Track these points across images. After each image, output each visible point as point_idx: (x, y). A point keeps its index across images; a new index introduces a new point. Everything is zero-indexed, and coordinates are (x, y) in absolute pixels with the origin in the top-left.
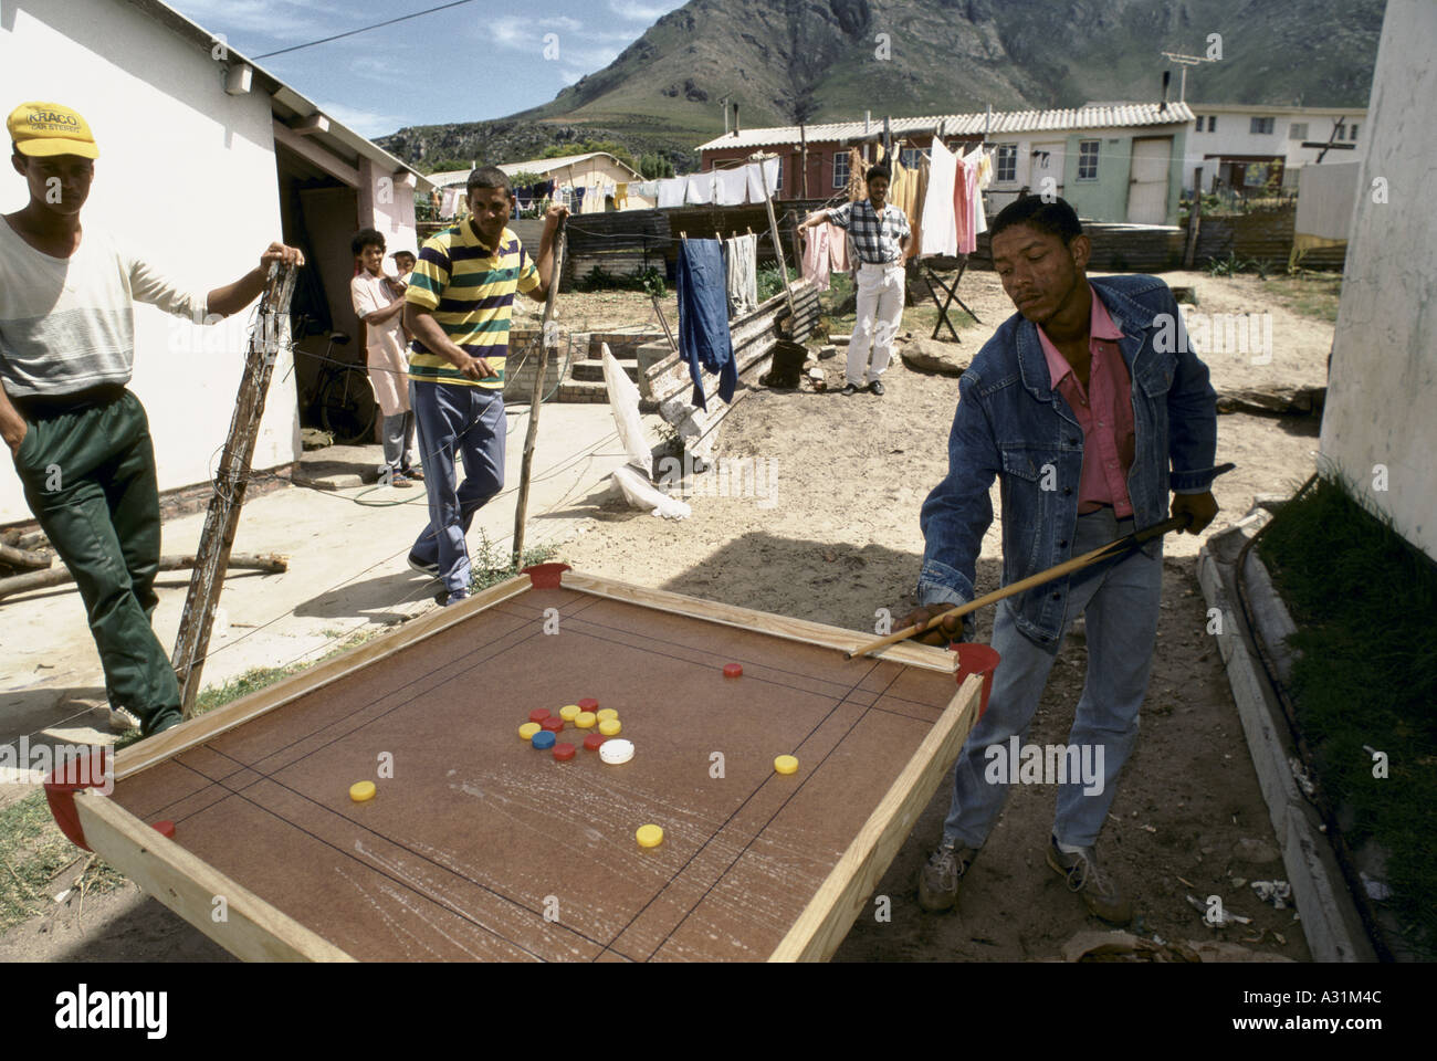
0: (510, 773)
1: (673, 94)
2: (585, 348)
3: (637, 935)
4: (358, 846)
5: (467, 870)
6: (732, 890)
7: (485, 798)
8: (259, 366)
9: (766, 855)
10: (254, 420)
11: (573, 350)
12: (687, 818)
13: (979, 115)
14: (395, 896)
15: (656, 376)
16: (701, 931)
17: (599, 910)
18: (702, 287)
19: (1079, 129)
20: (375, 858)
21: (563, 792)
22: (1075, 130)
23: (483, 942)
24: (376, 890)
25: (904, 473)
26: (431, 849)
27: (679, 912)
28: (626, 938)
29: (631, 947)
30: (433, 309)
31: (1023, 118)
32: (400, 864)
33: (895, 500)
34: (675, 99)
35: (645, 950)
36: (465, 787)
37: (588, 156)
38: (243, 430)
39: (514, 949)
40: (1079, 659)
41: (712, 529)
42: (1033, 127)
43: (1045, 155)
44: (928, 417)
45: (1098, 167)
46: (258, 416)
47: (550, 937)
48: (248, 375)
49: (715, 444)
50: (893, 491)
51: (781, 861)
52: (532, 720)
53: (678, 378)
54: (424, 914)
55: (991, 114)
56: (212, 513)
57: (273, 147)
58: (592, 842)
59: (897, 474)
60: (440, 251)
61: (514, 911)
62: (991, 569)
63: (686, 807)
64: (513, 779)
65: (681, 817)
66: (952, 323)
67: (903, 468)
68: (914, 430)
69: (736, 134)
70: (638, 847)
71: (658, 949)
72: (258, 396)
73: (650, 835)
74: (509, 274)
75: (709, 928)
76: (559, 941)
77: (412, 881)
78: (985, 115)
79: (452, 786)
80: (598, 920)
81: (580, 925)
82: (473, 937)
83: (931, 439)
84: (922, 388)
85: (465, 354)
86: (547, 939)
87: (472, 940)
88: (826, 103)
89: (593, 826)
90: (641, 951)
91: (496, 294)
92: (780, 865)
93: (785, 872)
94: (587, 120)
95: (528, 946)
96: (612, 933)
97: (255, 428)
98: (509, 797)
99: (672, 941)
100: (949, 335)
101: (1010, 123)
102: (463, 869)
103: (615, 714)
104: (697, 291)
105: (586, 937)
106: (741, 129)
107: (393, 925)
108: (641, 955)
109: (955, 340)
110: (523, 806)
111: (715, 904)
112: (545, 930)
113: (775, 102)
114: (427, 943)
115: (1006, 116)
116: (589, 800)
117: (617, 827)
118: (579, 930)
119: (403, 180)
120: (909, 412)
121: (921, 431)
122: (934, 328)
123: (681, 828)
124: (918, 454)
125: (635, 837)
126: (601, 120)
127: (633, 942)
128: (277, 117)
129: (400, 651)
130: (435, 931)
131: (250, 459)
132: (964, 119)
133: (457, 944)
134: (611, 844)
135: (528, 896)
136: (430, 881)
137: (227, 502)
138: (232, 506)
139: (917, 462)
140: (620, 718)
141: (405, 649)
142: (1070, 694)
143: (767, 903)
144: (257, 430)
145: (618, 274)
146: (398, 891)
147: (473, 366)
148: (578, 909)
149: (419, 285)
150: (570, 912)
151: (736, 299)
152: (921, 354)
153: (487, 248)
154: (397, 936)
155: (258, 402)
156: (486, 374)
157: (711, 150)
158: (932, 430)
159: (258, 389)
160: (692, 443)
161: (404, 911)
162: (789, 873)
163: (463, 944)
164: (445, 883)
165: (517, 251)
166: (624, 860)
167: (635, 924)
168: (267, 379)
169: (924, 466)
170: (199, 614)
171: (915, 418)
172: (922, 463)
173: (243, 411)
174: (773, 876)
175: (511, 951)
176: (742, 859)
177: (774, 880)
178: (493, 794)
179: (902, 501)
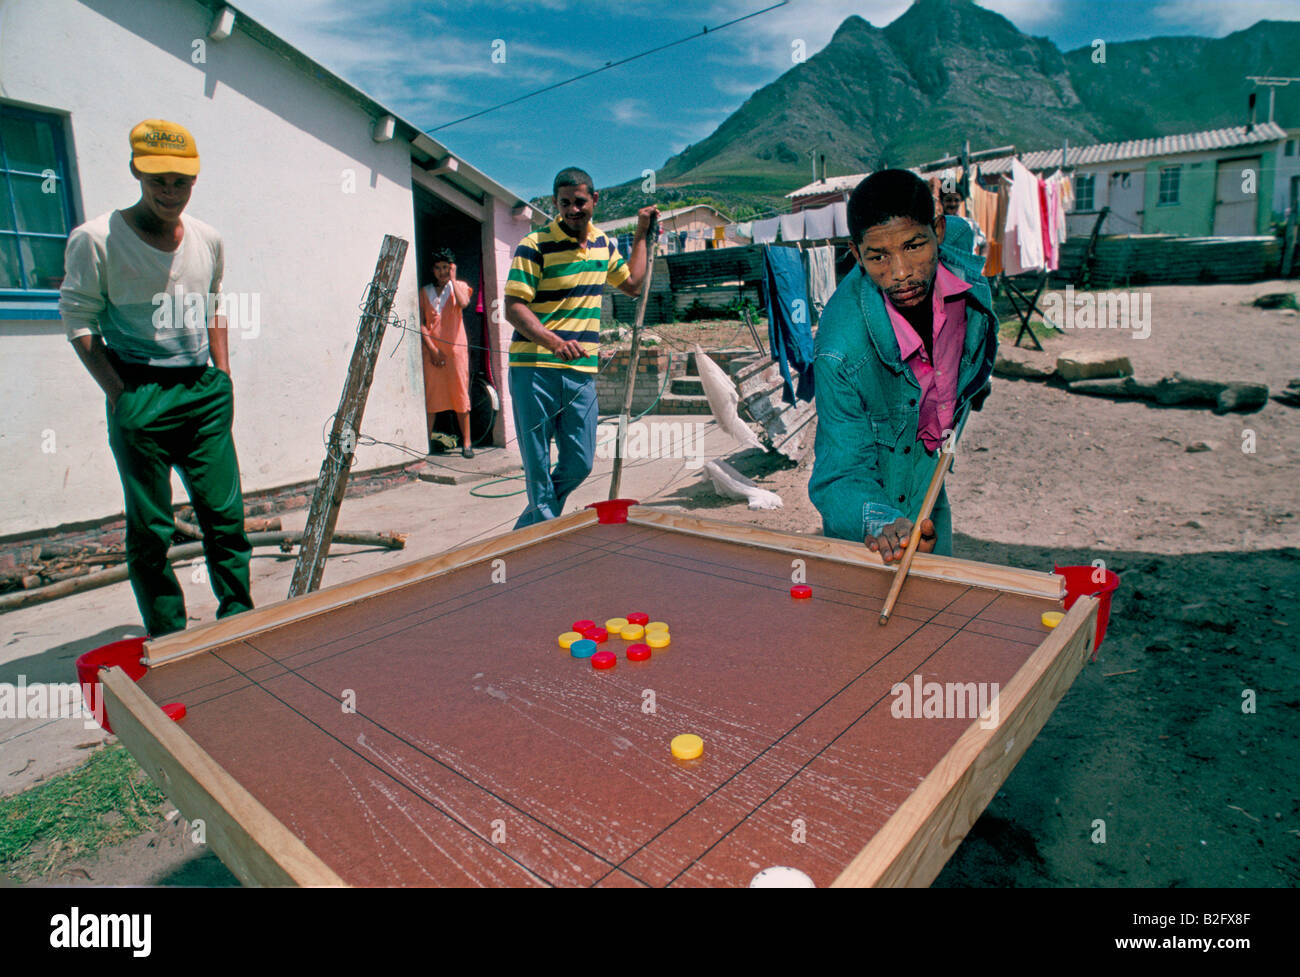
0: (541, 678)
1: (767, 158)
2: (684, 366)
3: (657, 856)
4: (361, 739)
5: (471, 771)
6: (783, 812)
7: (509, 701)
8: (369, 339)
9: (829, 775)
10: (363, 389)
11: (673, 367)
12: (735, 731)
13: (1055, 151)
14: (385, 791)
15: (746, 378)
16: (739, 856)
17: (615, 823)
18: (787, 291)
19: (1159, 156)
20: (375, 753)
21: (595, 699)
22: (1155, 158)
23: (470, 849)
24: (367, 783)
25: (989, 469)
26: (437, 746)
27: (712, 832)
28: (642, 858)
29: (646, 869)
30: (530, 300)
31: (1100, 150)
32: (399, 759)
33: (981, 493)
34: (769, 162)
35: (664, 873)
36: (490, 690)
37: (690, 209)
38: (354, 398)
39: (503, 859)
40: (1190, 645)
41: (797, 518)
42: (1111, 157)
43: (1126, 175)
44: (1012, 418)
45: (1180, 191)
46: (368, 384)
47: (549, 849)
48: (359, 347)
49: (802, 443)
50: (978, 485)
51: (847, 783)
52: (575, 629)
53: (767, 381)
54: (410, 813)
55: (1068, 149)
56: (324, 473)
57: (411, 186)
58: (619, 750)
59: (983, 471)
60: (531, 246)
61: (513, 817)
62: (1083, 557)
63: (734, 720)
64: (543, 684)
65: (728, 729)
66: (1035, 334)
67: (987, 464)
68: (998, 430)
69: (823, 182)
70: (672, 759)
71: (681, 874)
72: (367, 367)
73: (687, 746)
74: (599, 265)
75: (750, 854)
76: (560, 854)
77: (407, 777)
78: (1061, 150)
79: (477, 688)
80: (611, 835)
81: (588, 837)
82: (460, 841)
83: (1016, 438)
84: (1005, 392)
85: (558, 339)
86: (545, 851)
87: (457, 845)
88: (907, 158)
89: (624, 734)
90: (659, 875)
91: (585, 283)
92: (846, 787)
93: (852, 796)
94: (691, 184)
95: (521, 858)
96: (625, 851)
97: (364, 396)
98: (535, 701)
99: (700, 866)
100: (1032, 344)
101: (1086, 157)
102: (466, 769)
103: (666, 627)
104: (781, 294)
105: (594, 854)
106: (828, 177)
107: (373, 821)
108: (659, 879)
109: (1038, 348)
110: (549, 710)
111: (760, 827)
112: (545, 841)
113: (860, 159)
114: (404, 845)
115: (1083, 150)
116: (623, 708)
117: (650, 737)
118: (585, 844)
119: (520, 213)
120: (993, 414)
121: (1006, 431)
122: (1016, 339)
123: (727, 741)
124: (1003, 451)
125: (670, 748)
126: (703, 183)
127: (651, 864)
128: (415, 160)
129: (456, 571)
130: (417, 832)
131: (359, 424)
132: (1039, 156)
133: (439, 848)
134: (642, 754)
135: (533, 802)
136: (426, 778)
137: (337, 464)
138: (342, 467)
139: (1002, 459)
140: (670, 631)
141: (461, 569)
142: (1181, 681)
143: (828, 831)
144: (366, 398)
145: (714, 306)
146: (388, 786)
147: (566, 348)
148: (588, 820)
149: (515, 279)
150: (579, 823)
151: (818, 304)
152: (1004, 360)
153: (574, 240)
154: (374, 834)
155: (368, 372)
156: (578, 355)
157: (800, 196)
158: (1016, 430)
159: (368, 360)
160: (780, 441)
161: (390, 807)
162: (857, 797)
163: (445, 849)
164: (442, 782)
165: (605, 246)
166: (654, 771)
167: (657, 842)
168: (376, 351)
169: (1009, 463)
170: (310, 567)
171: (999, 419)
172: (1007, 460)
173: (353, 380)
174: (837, 799)
175: (499, 861)
176: (798, 777)
177: (837, 803)
178: (518, 697)
179: (988, 493)
